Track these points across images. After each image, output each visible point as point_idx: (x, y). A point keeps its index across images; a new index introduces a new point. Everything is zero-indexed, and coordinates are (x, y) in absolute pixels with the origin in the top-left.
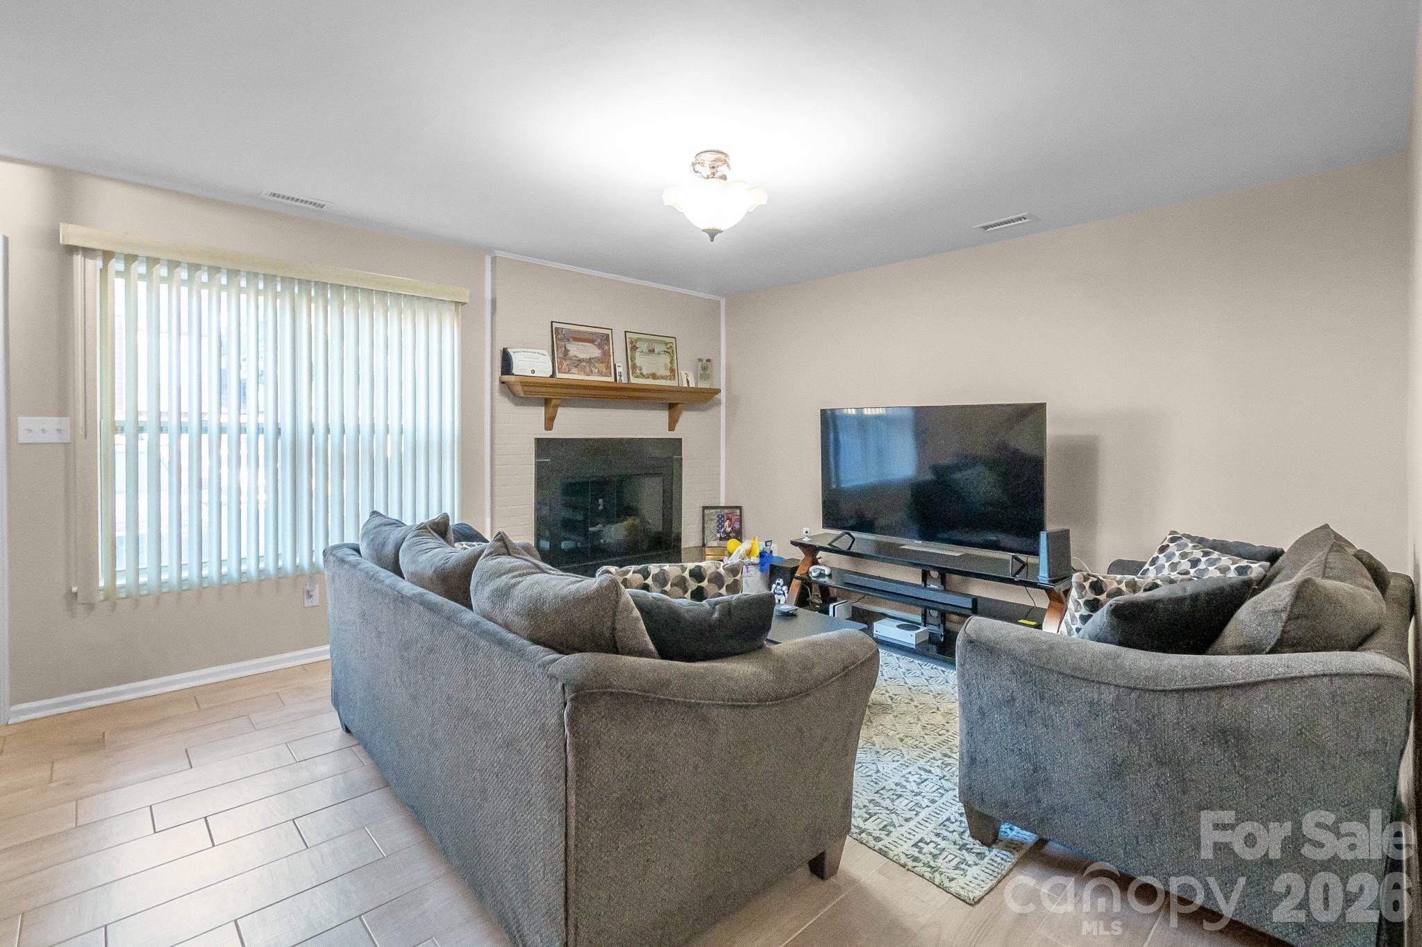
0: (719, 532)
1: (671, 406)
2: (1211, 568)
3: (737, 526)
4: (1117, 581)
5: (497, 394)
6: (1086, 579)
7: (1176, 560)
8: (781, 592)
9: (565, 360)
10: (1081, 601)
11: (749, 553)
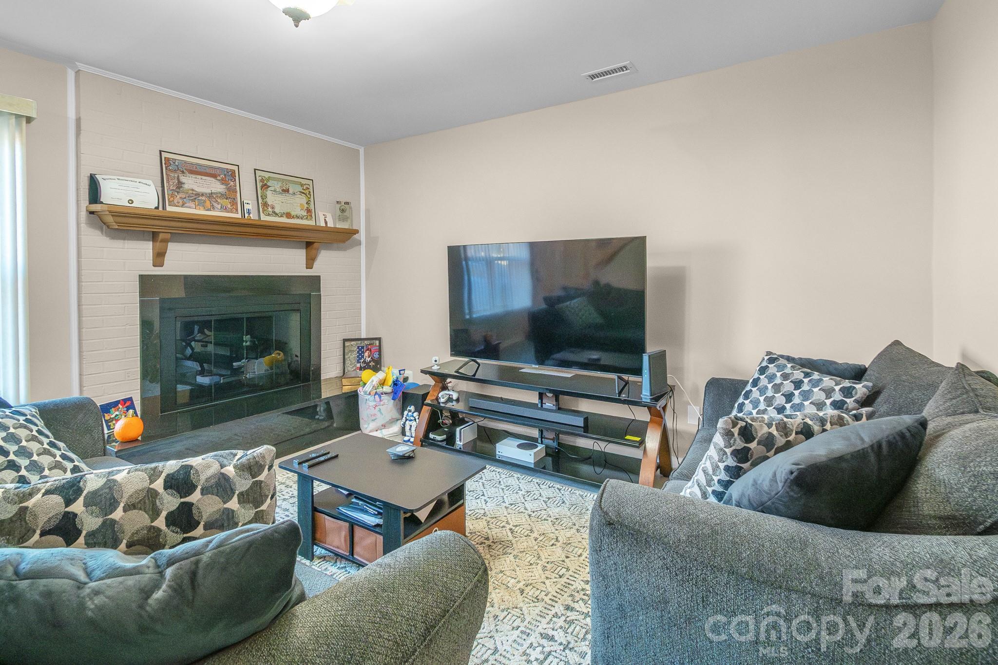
0: (358, 362)
1: (309, 245)
2: (816, 390)
3: (376, 356)
4: (766, 424)
5: (83, 226)
6: (734, 425)
7: (778, 381)
8: (412, 418)
9: (178, 192)
10: (728, 451)
11: (382, 383)
